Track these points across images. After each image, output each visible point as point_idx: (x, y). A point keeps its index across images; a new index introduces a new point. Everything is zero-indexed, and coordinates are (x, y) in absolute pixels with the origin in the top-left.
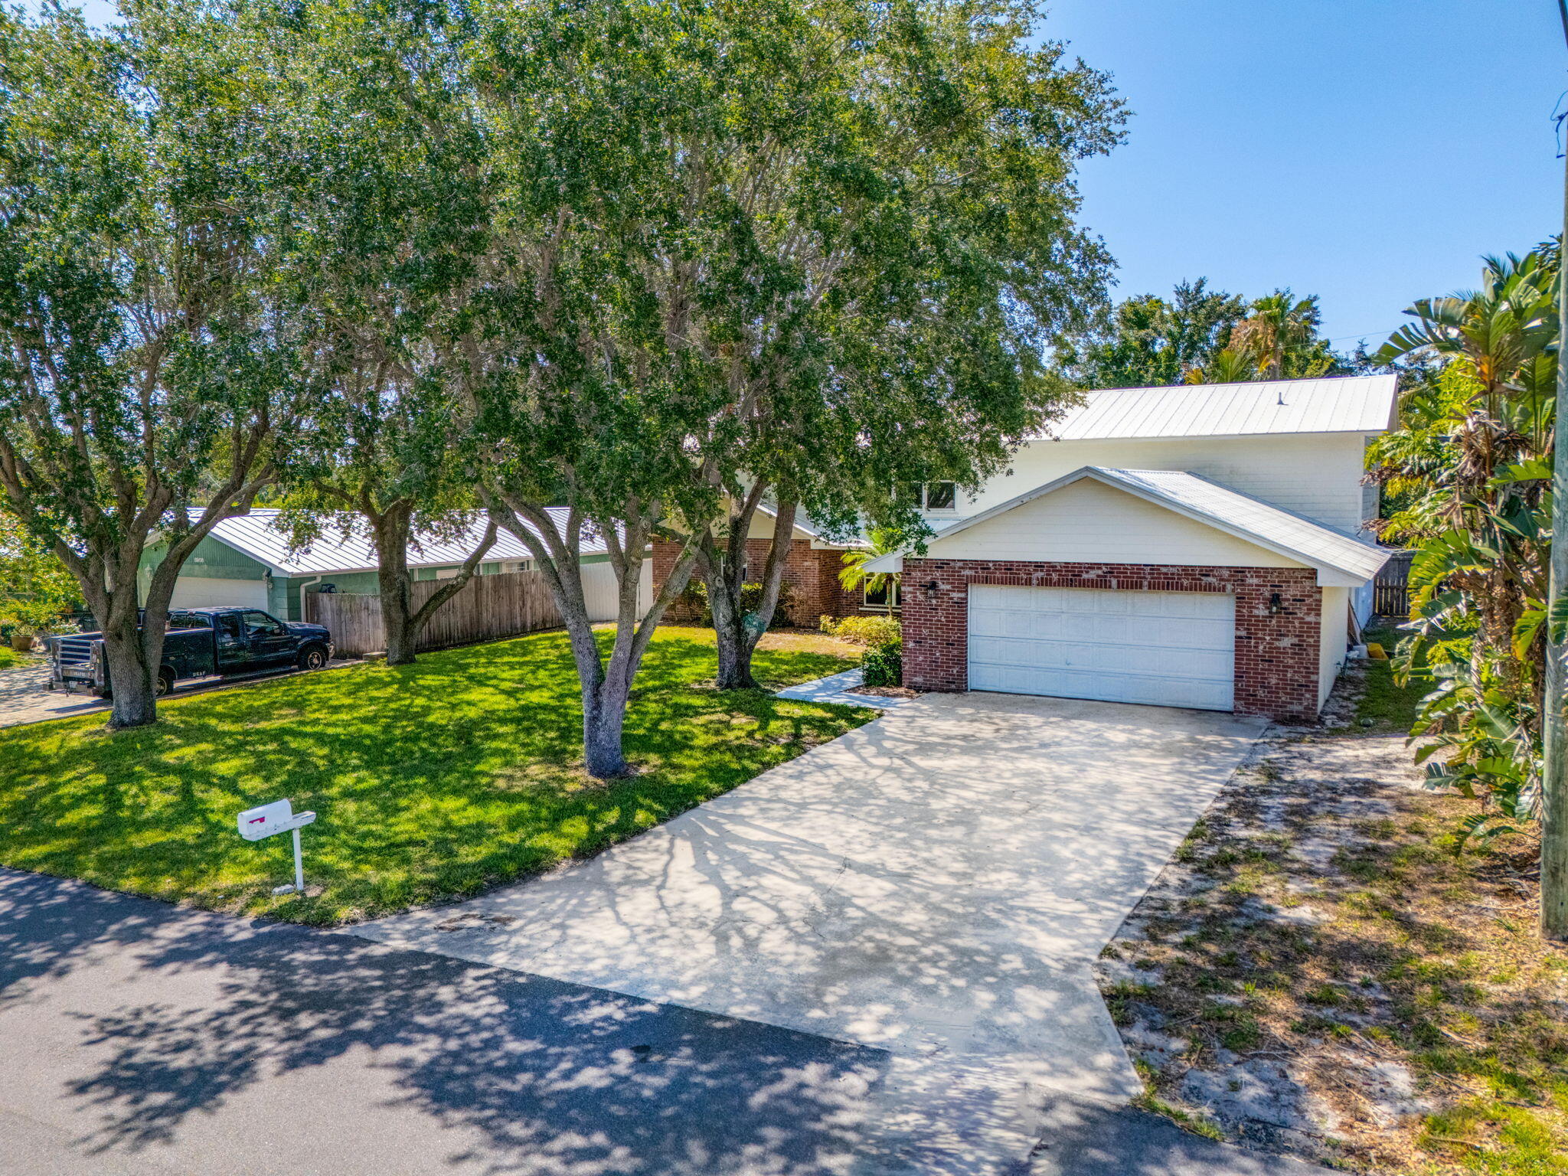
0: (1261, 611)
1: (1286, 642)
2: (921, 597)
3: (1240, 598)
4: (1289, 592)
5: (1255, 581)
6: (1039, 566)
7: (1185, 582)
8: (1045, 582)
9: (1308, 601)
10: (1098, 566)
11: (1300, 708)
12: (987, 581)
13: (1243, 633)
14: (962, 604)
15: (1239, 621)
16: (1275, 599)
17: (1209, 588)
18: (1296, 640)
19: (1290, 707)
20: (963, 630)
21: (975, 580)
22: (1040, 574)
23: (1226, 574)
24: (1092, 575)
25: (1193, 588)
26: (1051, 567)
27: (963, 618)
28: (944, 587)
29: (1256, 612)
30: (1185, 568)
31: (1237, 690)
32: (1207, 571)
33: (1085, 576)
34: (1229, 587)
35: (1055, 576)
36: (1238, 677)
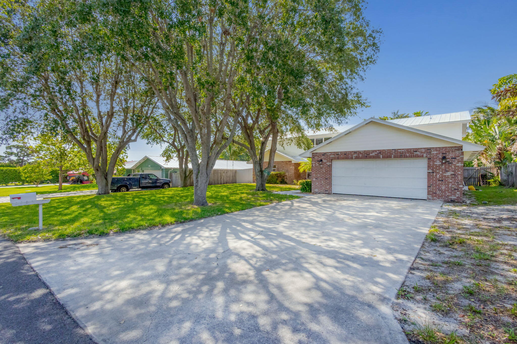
0: (438, 163)
1: (449, 174)
2: (317, 165)
3: (429, 159)
4: (450, 156)
5: (435, 152)
6: (355, 152)
7: (408, 155)
8: (357, 158)
9: (458, 158)
10: (376, 151)
11: (455, 198)
12: (338, 158)
13: (431, 171)
14: (330, 166)
15: (429, 167)
16: (444, 158)
17: (417, 156)
18: (453, 173)
19: (450, 197)
20: (331, 174)
21: (335, 159)
22: (355, 155)
23: (423, 150)
24: (373, 154)
25: (411, 157)
26: (359, 152)
27: (331, 171)
28: (324, 161)
29: (436, 163)
30: (408, 150)
31: (428, 191)
32: (416, 150)
33: (371, 155)
34: (425, 155)
35: (361, 156)
36: (429, 187)
